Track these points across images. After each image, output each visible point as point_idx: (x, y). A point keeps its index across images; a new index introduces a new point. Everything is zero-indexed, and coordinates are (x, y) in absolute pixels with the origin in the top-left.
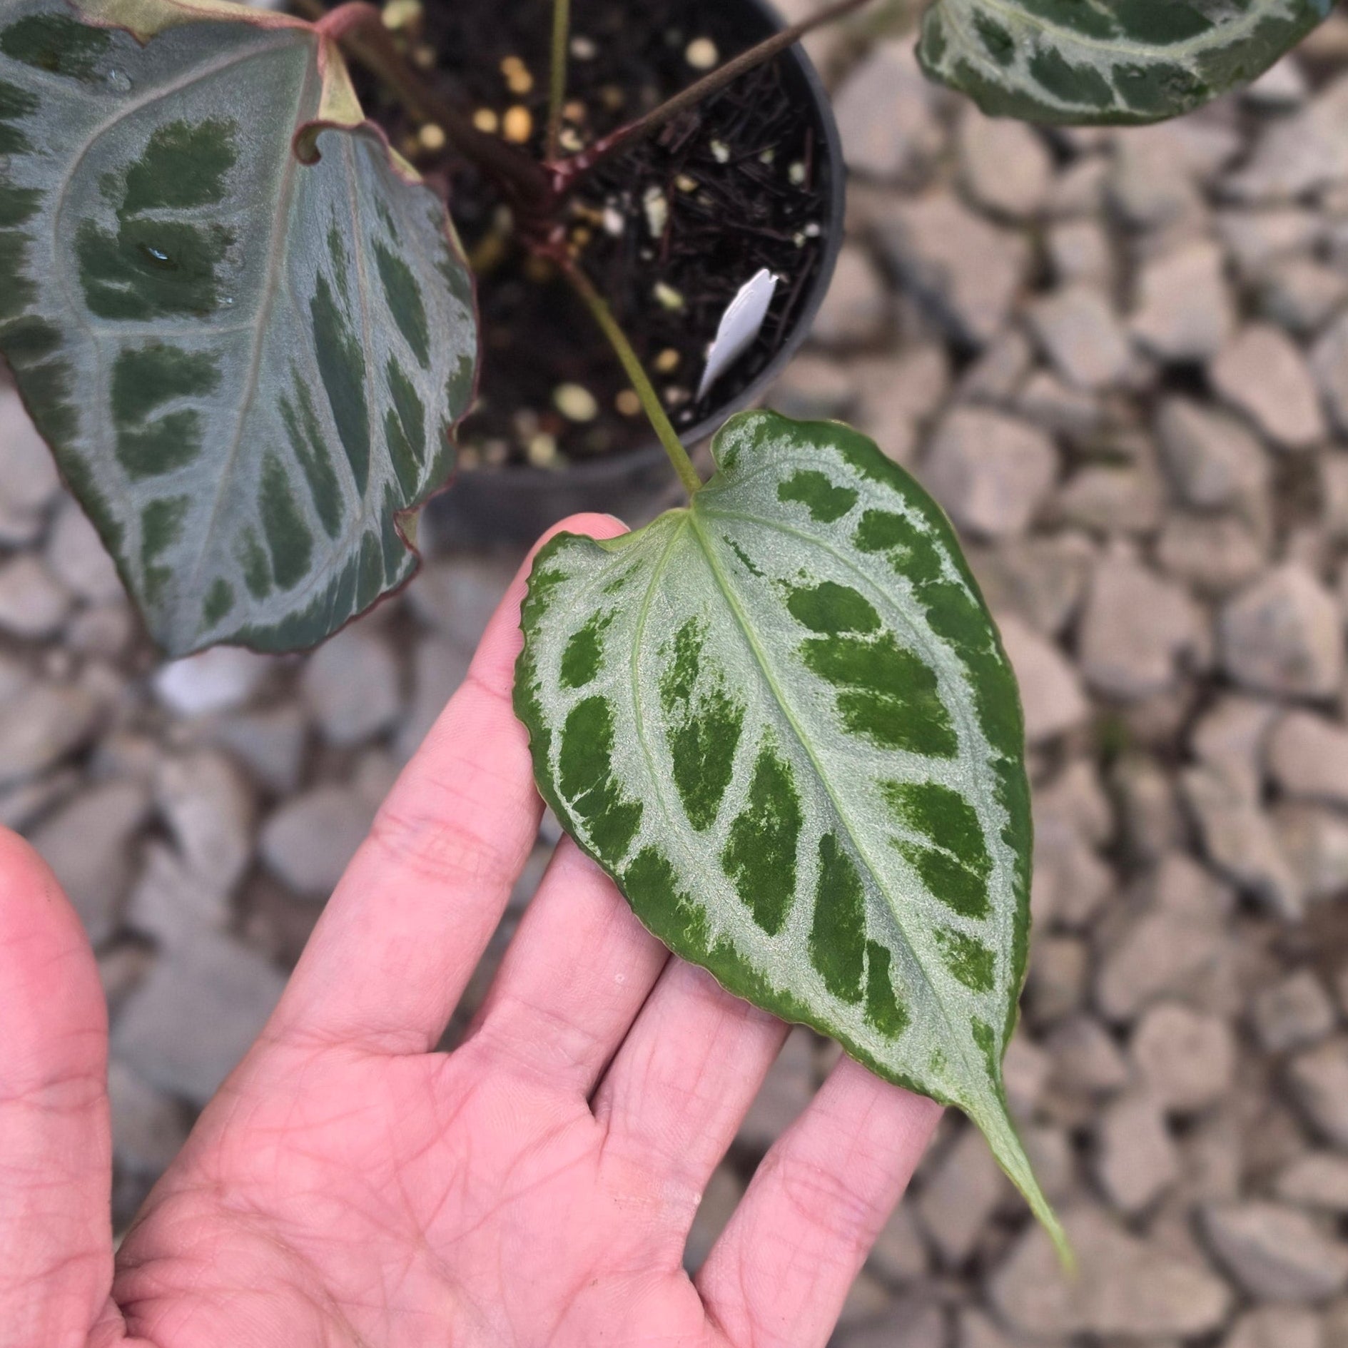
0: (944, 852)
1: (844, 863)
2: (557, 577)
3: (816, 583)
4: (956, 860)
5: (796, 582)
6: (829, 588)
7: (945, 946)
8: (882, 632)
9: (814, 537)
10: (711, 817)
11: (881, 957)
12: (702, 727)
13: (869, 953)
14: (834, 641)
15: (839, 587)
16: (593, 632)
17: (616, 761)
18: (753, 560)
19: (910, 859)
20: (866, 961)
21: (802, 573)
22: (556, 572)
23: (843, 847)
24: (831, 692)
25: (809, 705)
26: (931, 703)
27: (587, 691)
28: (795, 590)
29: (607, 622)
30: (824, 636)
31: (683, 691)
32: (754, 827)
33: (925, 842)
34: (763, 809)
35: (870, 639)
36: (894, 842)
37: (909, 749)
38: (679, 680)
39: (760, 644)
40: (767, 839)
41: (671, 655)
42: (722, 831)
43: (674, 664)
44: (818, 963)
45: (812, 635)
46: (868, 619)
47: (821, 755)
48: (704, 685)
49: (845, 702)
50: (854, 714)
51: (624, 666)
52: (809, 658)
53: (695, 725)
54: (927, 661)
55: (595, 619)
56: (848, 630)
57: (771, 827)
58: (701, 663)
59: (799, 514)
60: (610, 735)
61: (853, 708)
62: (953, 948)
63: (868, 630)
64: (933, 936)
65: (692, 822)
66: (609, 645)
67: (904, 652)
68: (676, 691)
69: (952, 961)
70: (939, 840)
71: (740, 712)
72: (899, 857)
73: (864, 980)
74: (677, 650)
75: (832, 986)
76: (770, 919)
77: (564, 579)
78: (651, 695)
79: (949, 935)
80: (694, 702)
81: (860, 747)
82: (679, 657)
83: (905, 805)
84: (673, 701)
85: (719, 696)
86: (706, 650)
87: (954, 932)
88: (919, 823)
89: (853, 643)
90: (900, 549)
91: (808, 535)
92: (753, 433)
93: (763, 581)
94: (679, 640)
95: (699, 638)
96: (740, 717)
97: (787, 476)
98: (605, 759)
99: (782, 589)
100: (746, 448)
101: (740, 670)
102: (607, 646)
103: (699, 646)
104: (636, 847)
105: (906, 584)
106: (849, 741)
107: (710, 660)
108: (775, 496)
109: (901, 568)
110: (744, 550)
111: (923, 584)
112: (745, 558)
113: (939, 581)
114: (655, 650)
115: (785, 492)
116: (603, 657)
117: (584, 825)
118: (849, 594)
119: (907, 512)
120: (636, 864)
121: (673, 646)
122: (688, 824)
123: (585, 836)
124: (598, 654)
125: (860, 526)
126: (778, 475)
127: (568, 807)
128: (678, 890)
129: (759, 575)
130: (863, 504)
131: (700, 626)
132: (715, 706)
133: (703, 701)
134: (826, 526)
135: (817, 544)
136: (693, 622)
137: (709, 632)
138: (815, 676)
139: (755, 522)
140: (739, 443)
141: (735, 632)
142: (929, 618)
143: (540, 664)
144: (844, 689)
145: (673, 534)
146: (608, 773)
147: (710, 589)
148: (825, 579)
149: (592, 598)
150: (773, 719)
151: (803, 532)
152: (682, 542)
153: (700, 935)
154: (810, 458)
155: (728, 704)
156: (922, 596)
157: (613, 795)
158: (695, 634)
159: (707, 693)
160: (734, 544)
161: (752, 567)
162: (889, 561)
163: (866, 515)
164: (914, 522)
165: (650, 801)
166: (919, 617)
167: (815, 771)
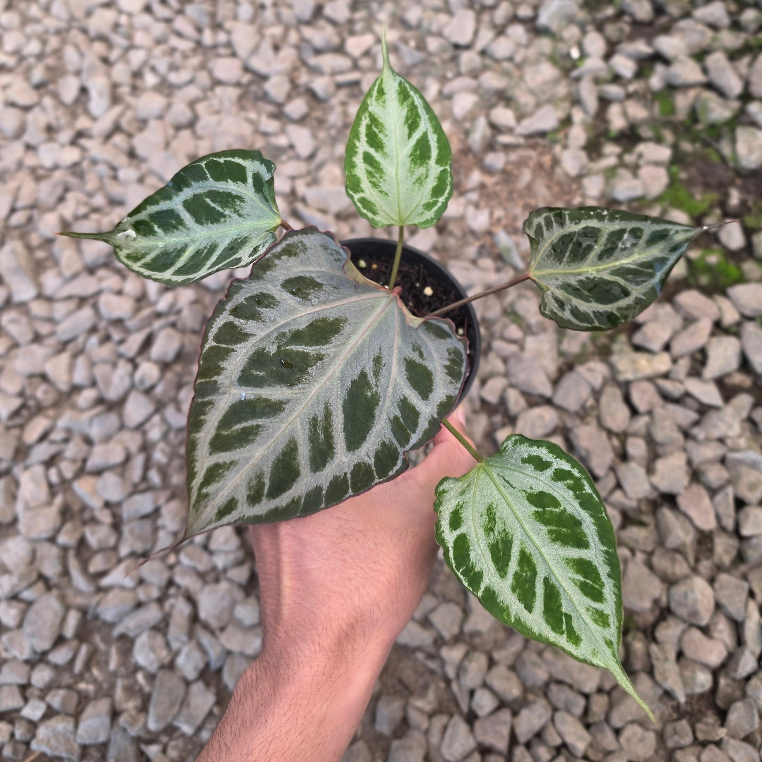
0: (588, 581)
1: (553, 587)
2: (444, 492)
3: (536, 492)
4: (591, 583)
5: (529, 491)
6: (542, 493)
7: (590, 613)
8: (562, 508)
9: (535, 476)
10: (506, 573)
11: (569, 618)
12: (500, 542)
13: (565, 617)
14: (544, 511)
15: (545, 493)
16: (458, 510)
17: (472, 555)
18: (511, 483)
19: (576, 584)
20: (564, 620)
21: (531, 488)
22: (444, 490)
23: (553, 580)
24: (545, 529)
25: (537, 533)
26: (580, 531)
27: (459, 532)
28: (529, 494)
29: (462, 506)
30: (541, 510)
31: (492, 530)
32: (521, 576)
33: (580, 578)
34: (523, 569)
35: (557, 510)
36: (570, 579)
37: (572, 546)
38: (490, 526)
39: (519, 514)
40: (526, 580)
41: (485, 516)
42: (510, 579)
43: (487, 520)
44: (547, 621)
45: (536, 509)
46: (556, 503)
47: (543, 550)
48: (499, 527)
49: (550, 532)
50: (554, 536)
51: (471, 523)
52: (536, 518)
53: (497, 542)
54: (578, 518)
55: (458, 505)
56: (549, 507)
57: (527, 575)
58: (497, 520)
59: (530, 468)
60: (469, 547)
61: (553, 534)
62: (593, 613)
63: (556, 507)
64: (586, 610)
65: (500, 575)
66: (464, 515)
67: (570, 514)
68: (489, 530)
69: (593, 618)
70: (586, 577)
71: (512, 536)
72: (572, 584)
73: (564, 626)
74: (488, 515)
75: (554, 629)
76: (529, 607)
77: (446, 492)
78: (481, 531)
79: (591, 609)
80: (496, 533)
81: (556, 547)
82: (488, 517)
83: (572, 566)
84: (489, 533)
85: (505, 531)
86: (498, 514)
87: (593, 608)
88: (578, 571)
89: (551, 512)
90: (569, 481)
91: (533, 475)
92: (513, 442)
93: (516, 490)
94: (487, 512)
95: (495, 511)
96: (512, 538)
97: (525, 456)
98: (468, 555)
99: (524, 494)
100: (510, 446)
101: (511, 521)
102: (463, 515)
103: (495, 513)
104: (483, 587)
105: (571, 493)
106: (552, 545)
107: (500, 518)
108: (519, 461)
109: (569, 487)
110: (507, 479)
111: (577, 493)
112: (508, 482)
113: (584, 492)
114: (479, 515)
115: (524, 461)
116: (463, 519)
117: (465, 580)
118: (550, 495)
119: (572, 470)
120: (484, 592)
121: (486, 514)
122: (498, 576)
123: (466, 584)
124: (461, 518)
125: (554, 473)
126: (521, 455)
127: (459, 574)
128: (498, 600)
129: (514, 488)
130: (555, 466)
131: (494, 506)
132: (503, 534)
133: (499, 533)
134: (540, 472)
135: (536, 478)
136: (491, 505)
137: (498, 508)
138: (538, 523)
139: (511, 469)
140: (508, 445)
141: (507, 508)
142: (580, 504)
143: (443, 524)
144: (549, 528)
145: (479, 472)
146: (470, 560)
147: (496, 493)
148: (540, 490)
149: (456, 497)
150: (524, 538)
151: (530, 474)
152: (482, 475)
153: (509, 615)
154: (535, 451)
155: (508, 533)
156: (577, 497)
157: (473, 568)
158: (493, 509)
159: (501, 530)
160: (502, 476)
161: (511, 485)
162: (565, 485)
163: (556, 470)
164: (574, 473)
165: (485, 569)
166: (576, 504)
167: (541, 555)
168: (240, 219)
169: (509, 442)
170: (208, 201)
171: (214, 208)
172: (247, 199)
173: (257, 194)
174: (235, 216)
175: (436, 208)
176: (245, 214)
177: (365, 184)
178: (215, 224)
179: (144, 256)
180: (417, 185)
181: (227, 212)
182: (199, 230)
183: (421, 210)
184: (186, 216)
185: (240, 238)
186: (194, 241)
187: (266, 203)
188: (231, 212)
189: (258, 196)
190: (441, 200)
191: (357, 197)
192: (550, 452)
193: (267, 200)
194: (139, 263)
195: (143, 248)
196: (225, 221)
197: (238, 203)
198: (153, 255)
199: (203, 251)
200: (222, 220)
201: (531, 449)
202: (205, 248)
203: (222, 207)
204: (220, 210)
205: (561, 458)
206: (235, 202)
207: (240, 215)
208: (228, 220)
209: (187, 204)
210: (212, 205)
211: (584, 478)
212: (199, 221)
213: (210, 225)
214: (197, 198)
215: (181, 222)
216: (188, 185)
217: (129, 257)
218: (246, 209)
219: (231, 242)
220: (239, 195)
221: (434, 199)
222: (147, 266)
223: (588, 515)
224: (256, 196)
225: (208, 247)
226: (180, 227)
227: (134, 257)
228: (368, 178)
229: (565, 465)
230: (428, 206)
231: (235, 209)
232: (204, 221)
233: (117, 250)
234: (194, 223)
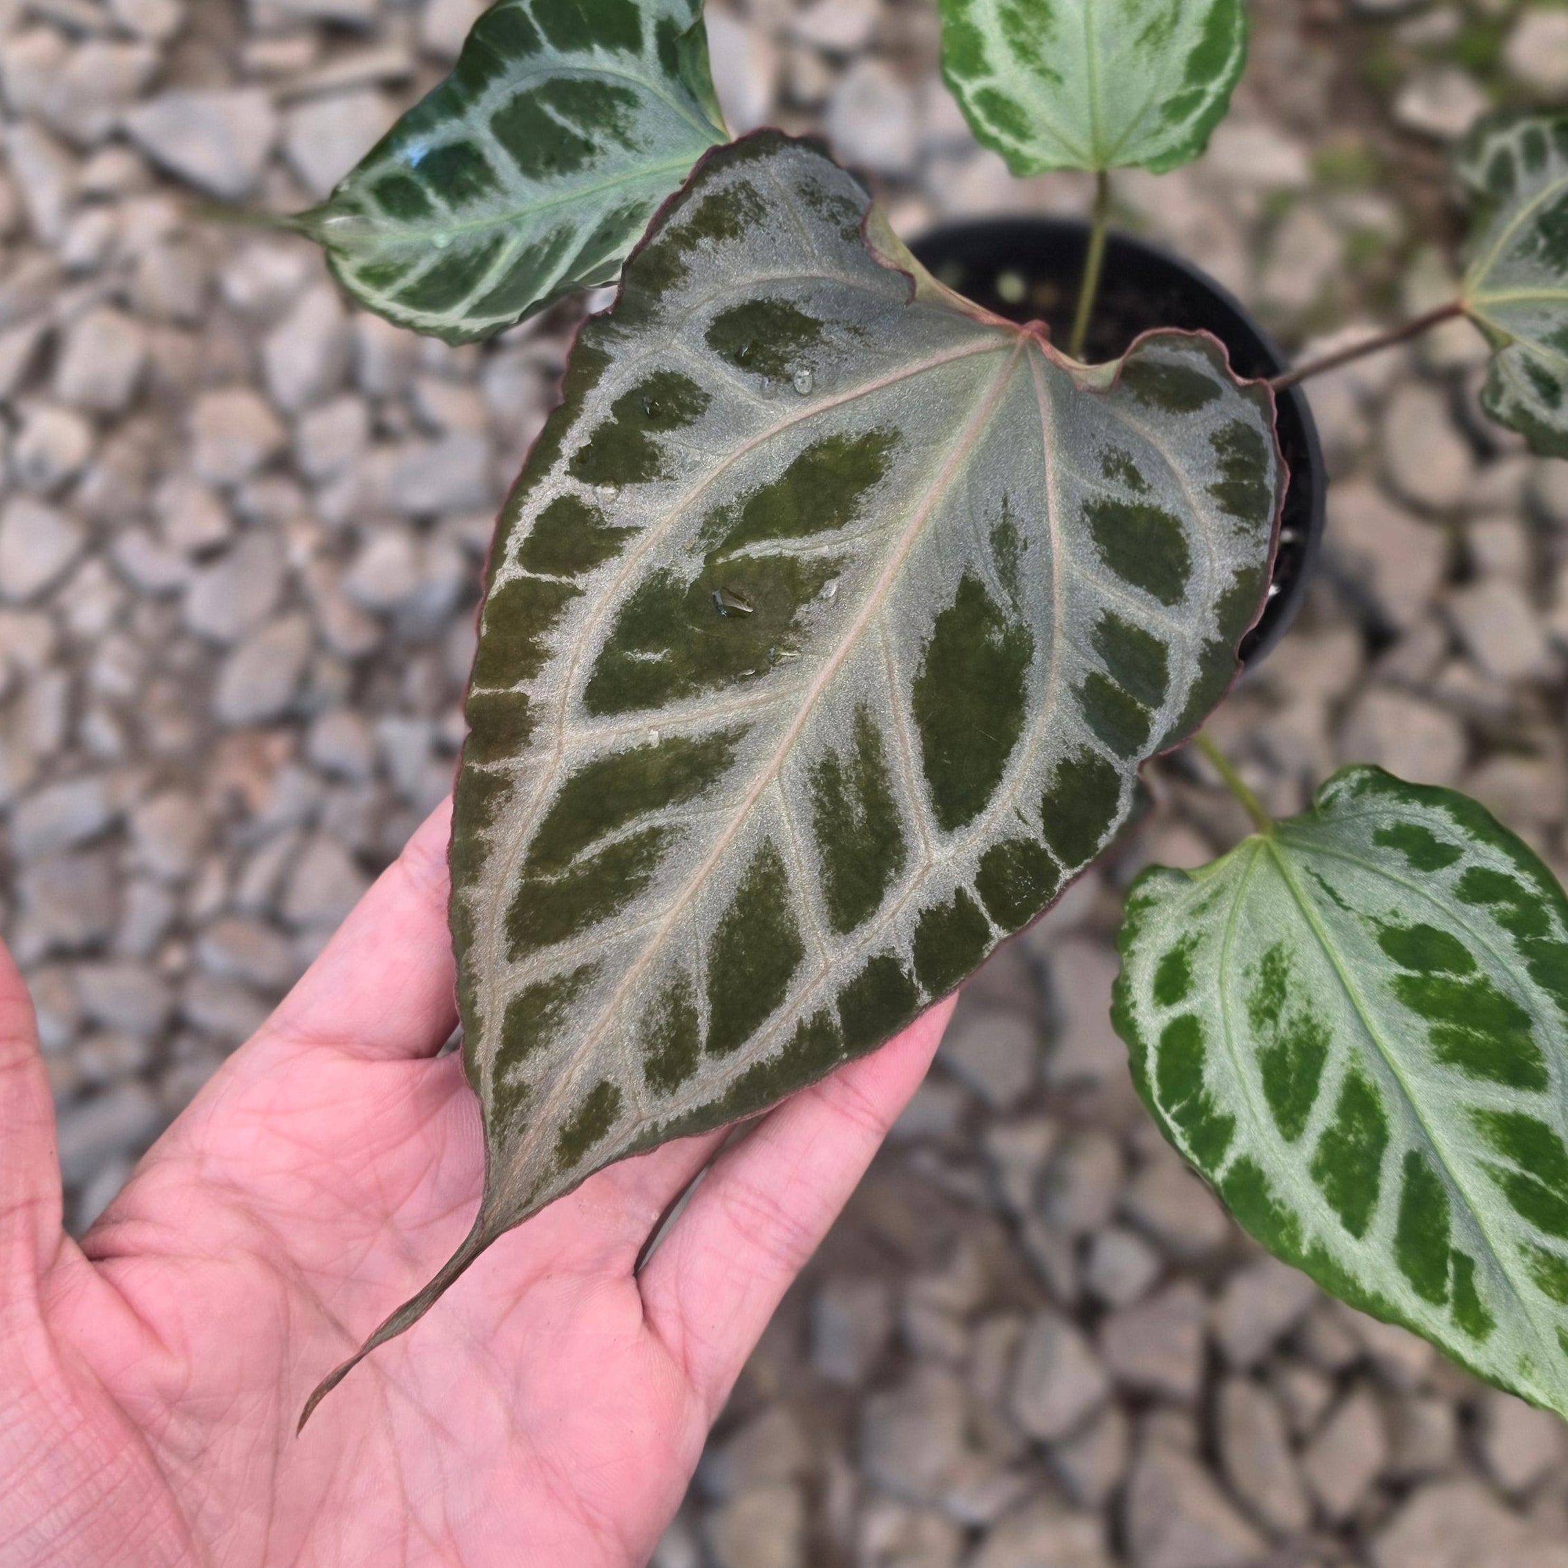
0: (1532, 1176)
1: (1430, 1179)
2: (1147, 902)
3: (1409, 924)
4: (1541, 1182)
5: (1388, 921)
6: (1424, 932)
7: (1528, 1260)
8: (1478, 975)
9: (1409, 882)
10: (1299, 1129)
11: (1465, 1265)
12: (1290, 1047)
13: (1454, 1262)
14: (1426, 981)
15: (1433, 930)
16: (1183, 954)
17: (1209, 1075)
18: (1340, 894)
19: (1496, 1179)
20: (1451, 1267)
21: (1395, 914)
22: (1147, 898)
23: (1430, 1164)
24: (1422, 1025)
25: (1399, 1036)
26: (1524, 1042)
27: (1179, 1009)
28: (1387, 928)
29: (1194, 945)
30: (1415, 974)
31: (1272, 1014)
32: (1343, 1141)
33: (1512, 1166)
34: (1351, 1125)
35: (1464, 980)
36: (1481, 1164)
37: (1498, 1080)
38: (1267, 1002)
39: (1352, 979)
40: (1355, 1153)
41: (1257, 977)
42: (1310, 1144)
43: (1261, 985)
44: (1404, 1266)
45: (1403, 971)
46: (1463, 961)
47: (1413, 1082)
48: (1293, 1008)
49: (1438, 1036)
50: (1445, 1047)
51: (1212, 988)
52: (1400, 994)
53: (1283, 1047)
54: (1523, 1005)
55: (1183, 942)
56: (1441, 970)
57: (1358, 1142)
58: (1289, 988)
59: (1395, 861)
60: (1202, 1051)
61: (1445, 1041)
62: (1537, 1261)
63: (1462, 972)
64: (1516, 1250)
65: (1283, 1133)
66: (1199, 966)
67: (1499, 995)
68: (1263, 1013)
69: (1535, 1273)
70: (1526, 1165)
71: (1327, 1036)
72: (1486, 1179)
73: (1449, 1286)
74: (1264, 973)
75: (1419, 1288)
76: (1356, 1224)
77: (1154, 904)
78: (1240, 1016)
79: (1531, 1248)
80: (1283, 1024)
81: (1450, 1077)
82: (1266, 981)
83: (1492, 1132)
84: (1261, 1022)
85: (1307, 1020)
86: (1294, 975)
87: (1537, 1247)
88: (1507, 1148)
89: (1446, 983)
90: (1504, 905)
91: (1402, 879)
92: (1354, 785)
93: (1351, 915)
94: (1264, 964)
95: (1285, 964)
96: (1327, 1040)
97: (1387, 824)
98: (1198, 1074)
99: (1373, 926)
100: (1344, 796)
101: (1327, 993)
102: (1195, 967)
103: (1285, 972)
104: (1231, 1156)
105: (1509, 937)
106: (1438, 1070)
107: (1299, 986)
108: (1368, 840)
109: (1505, 922)
110: (1329, 882)
111: (1527, 939)
112: (1330, 891)
113: (1545, 938)
114: (1240, 971)
115: (1383, 838)
116: (1192, 977)
117: (1182, 1135)
118: (1445, 938)
119: (1516, 874)
120: (1231, 1171)
121: (1259, 969)
122: (1279, 1135)
123: (1184, 1145)
124: (1187, 974)
125: (1463, 879)
126: (1375, 823)
127: (1167, 1118)
128: (1271, 1196)
129: (1347, 909)
130: (1468, 861)
131: (1285, 952)
132: (1303, 1028)
133: (1292, 1024)
134: (1423, 874)
135: (1412, 889)
136: (1278, 947)
137: (1294, 958)
138: (1406, 1010)
139: (1342, 858)
140: (1338, 791)
141: (1320, 960)
142: (1532, 969)
143: (1135, 985)
144: (1436, 1024)
145: (1252, 859)
146: (1201, 1086)
147: (1295, 916)
148: (1420, 921)
149: (1179, 921)
150: (1360, 1043)
151: (1396, 875)
152: (1261, 868)
153: (1295, 1239)
154: (1415, 813)
155: (1315, 1028)
156: (1526, 949)
157: (1207, 1107)
158: (1281, 960)
159: (1295, 1016)
160: (1317, 876)
161: (1338, 901)
162: (1491, 913)
163: (1471, 871)
164: (1523, 884)
165: (1242, 1114)
166: (1520, 970)
167: (1405, 1095)
168: (628, 156)
169: (1342, 784)
170: (549, 109)
171: (564, 130)
172: (643, 95)
173: (668, 80)
174: (615, 148)
175: (1197, 113)
176: (641, 139)
177: (997, 50)
178: (569, 174)
179: (402, 270)
180: (1146, 47)
181: (597, 138)
182: (529, 194)
183: (1156, 121)
184: (500, 159)
185: (627, 208)
186: (517, 223)
187: (694, 105)
188: (606, 136)
189: (671, 85)
190: (1214, 87)
191: (971, 88)
192: (1459, 821)
193: (693, 96)
194: (390, 291)
195: (402, 249)
196: (592, 165)
197: (621, 109)
198: (424, 266)
199: (540, 249)
200: (585, 160)
201: (1405, 808)
202: (546, 240)
203: (585, 126)
204: (578, 131)
205: (1488, 840)
206: (612, 107)
207: (628, 144)
208: (598, 159)
209: (501, 125)
210: (561, 120)
211: (1550, 902)
212: (529, 169)
213: (558, 178)
214: (521, 103)
215: (488, 175)
216: (498, 70)
217: (366, 274)
218: (642, 123)
219: (606, 221)
220: (623, 84)
221: (1193, 88)
222: (410, 297)
223: (1552, 1001)
224: (666, 89)
225: (552, 238)
226: (487, 189)
227: (378, 276)
228: (1005, 31)
229: (1498, 861)
230: (1177, 109)
231: (615, 127)
232: (541, 167)
233: (337, 259)
234: (519, 175)
